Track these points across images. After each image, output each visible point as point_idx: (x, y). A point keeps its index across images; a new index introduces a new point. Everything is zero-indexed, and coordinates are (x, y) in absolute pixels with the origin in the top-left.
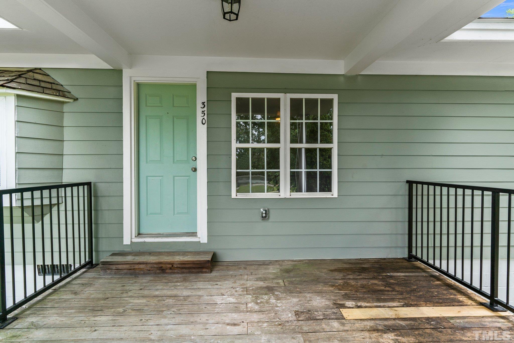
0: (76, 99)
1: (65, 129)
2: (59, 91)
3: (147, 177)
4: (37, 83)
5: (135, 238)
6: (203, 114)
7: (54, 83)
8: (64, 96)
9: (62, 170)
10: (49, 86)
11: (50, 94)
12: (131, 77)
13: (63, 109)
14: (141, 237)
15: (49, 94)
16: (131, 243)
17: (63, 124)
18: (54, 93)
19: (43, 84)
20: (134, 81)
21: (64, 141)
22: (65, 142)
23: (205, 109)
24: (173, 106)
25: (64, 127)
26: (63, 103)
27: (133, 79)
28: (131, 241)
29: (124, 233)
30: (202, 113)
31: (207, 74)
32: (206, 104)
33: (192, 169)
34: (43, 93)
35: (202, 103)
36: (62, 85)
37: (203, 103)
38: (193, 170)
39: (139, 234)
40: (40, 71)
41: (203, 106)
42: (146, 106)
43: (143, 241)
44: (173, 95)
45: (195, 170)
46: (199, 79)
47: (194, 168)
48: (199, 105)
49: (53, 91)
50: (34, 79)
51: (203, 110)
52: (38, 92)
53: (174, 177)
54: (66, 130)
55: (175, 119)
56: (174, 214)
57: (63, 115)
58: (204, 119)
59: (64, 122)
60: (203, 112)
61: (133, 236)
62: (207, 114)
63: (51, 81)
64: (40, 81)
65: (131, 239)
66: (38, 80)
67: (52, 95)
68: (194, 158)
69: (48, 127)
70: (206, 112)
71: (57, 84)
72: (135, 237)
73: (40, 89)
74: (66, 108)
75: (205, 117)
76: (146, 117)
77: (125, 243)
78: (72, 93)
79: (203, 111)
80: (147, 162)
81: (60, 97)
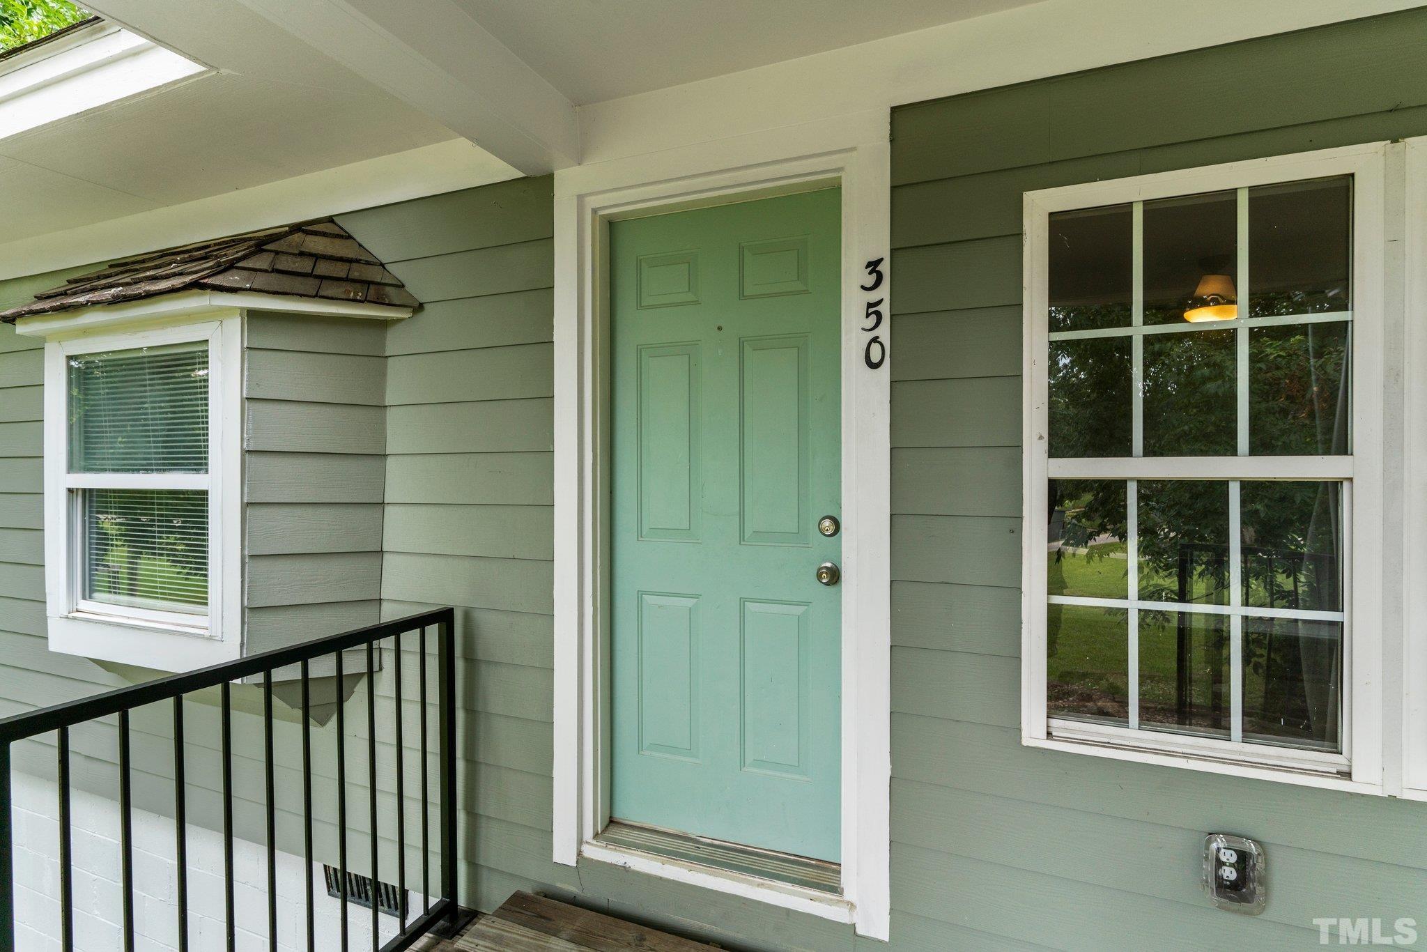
0: (419, 308)
1: (391, 415)
2: (369, 283)
3: (640, 594)
4: (304, 265)
5: (595, 842)
6: (873, 318)
7: (358, 261)
8: (380, 302)
9: (380, 554)
10: (339, 270)
11: (337, 299)
12: (581, 198)
13: (383, 345)
14: (617, 843)
15: (332, 298)
16: (577, 862)
17: (384, 401)
18: (350, 293)
19: (323, 268)
20: (595, 211)
21: (385, 455)
22: (389, 460)
23: (884, 292)
24: (742, 296)
25: (388, 408)
26: (384, 324)
27: (592, 202)
28: (579, 854)
29: (554, 816)
30: (868, 315)
31: (892, 123)
32: (885, 268)
33: (819, 576)
34: (316, 296)
35: (869, 265)
36: (382, 265)
37: (873, 266)
38: (824, 581)
39: (611, 825)
40: (330, 225)
41: (870, 280)
42: (640, 306)
43: (621, 863)
44: (741, 250)
45: (834, 576)
46: (855, 154)
47: (826, 567)
48: (853, 275)
49: (349, 287)
50: (302, 254)
51: (873, 296)
52: (301, 295)
53: (743, 601)
54: (394, 420)
55: (747, 349)
56: (743, 763)
57: (385, 367)
58: (875, 340)
59: (388, 392)
60: (871, 310)
61: (588, 833)
62: (892, 316)
63: (351, 255)
64: (316, 257)
65: (580, 842)
66: (311, 255)
67: (343, 299)
68: (827, 523)
69: (339, 410)
70: (885, 309)
71: (368, 263)
72: (596, 836)
73: (309, 285)
74: (394, 342)
75: (884, 332)
76: (639, 351)
77: (558, 857)
78: (409, 288)
79: (870, 305)
80: (640, 534)
81: (366, 304)
